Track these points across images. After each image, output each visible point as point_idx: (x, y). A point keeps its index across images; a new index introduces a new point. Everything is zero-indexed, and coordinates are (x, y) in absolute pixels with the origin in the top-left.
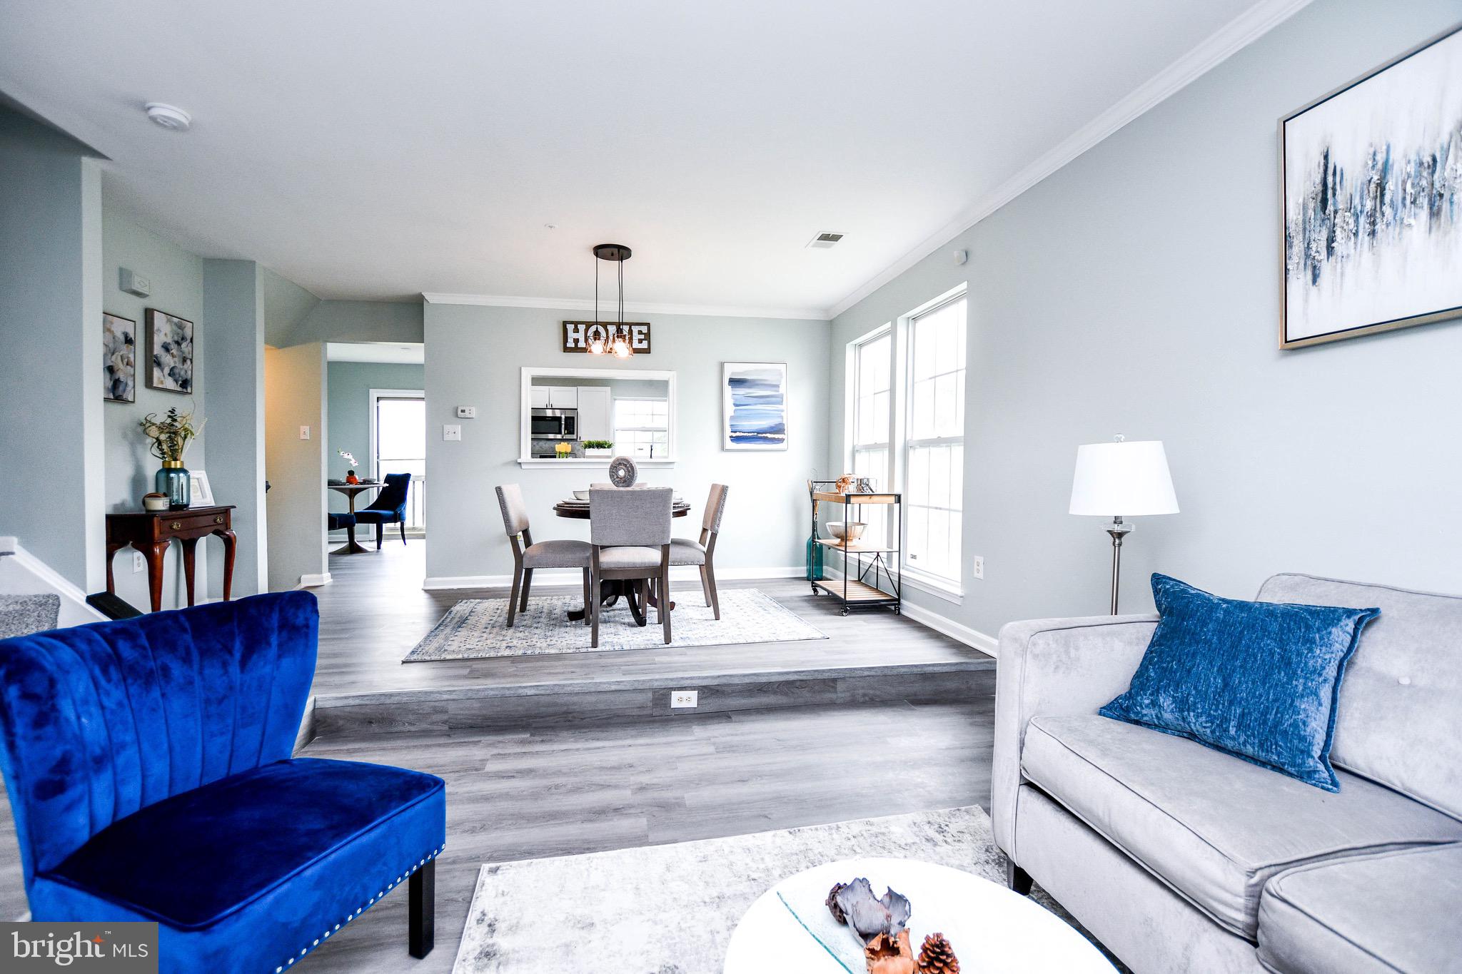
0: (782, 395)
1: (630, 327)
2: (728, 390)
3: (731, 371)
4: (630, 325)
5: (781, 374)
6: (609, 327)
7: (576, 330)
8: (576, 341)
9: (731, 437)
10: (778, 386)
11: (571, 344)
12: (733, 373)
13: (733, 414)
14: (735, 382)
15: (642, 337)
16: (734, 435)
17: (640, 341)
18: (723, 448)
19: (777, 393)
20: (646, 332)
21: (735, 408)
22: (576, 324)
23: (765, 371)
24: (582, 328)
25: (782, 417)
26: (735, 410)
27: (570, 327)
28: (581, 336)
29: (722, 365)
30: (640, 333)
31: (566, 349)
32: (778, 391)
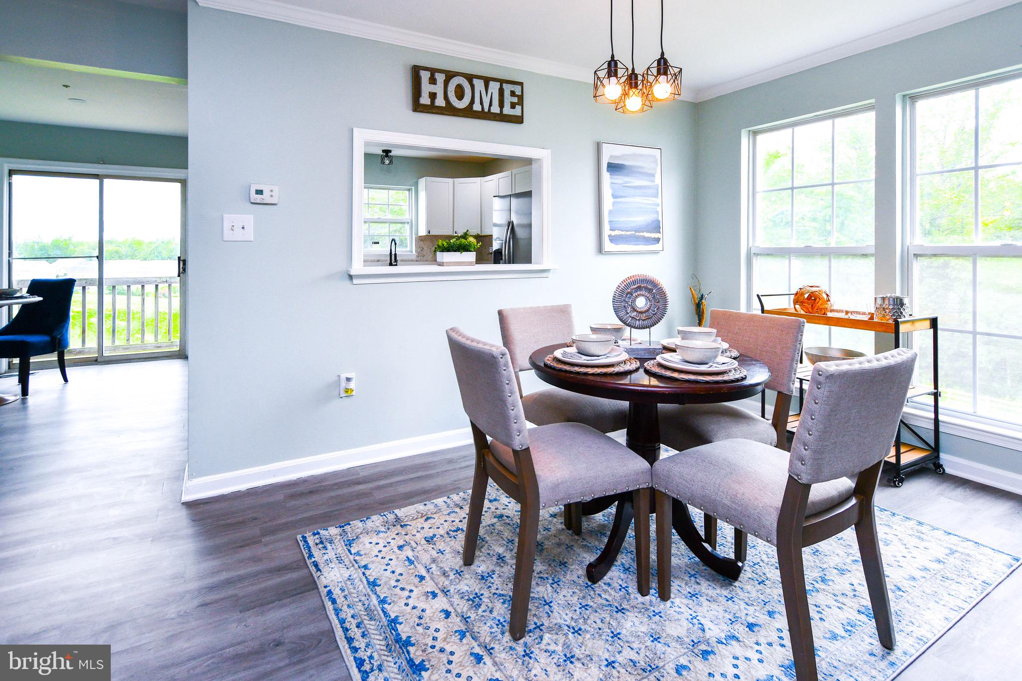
0: (658, 185)
1: (501, 85)
2: (606, 175)
3: (609, 153)
4: (502, 82)
5: (656, 161)
6: (475, 81)
7: (433, 81)
8: (433, 96)
9: (609, 236)
10: (653, 175)
11: (425, 100)
12: (611, 157)
13: (611, 208)
14: (614, 168)
15: (515, 100)
16: (613, 233)
17: (513, 106)
18: (600, 250)
19: (653, 184)
20: (520, 94)
21: (613, 200)
22: (433, 71)
23: (641, 156)
24: (440, 78)
25: (657, 212)
26: (614, 203)
27: (425, 76)
28: (439, 89)
29: (598, 147)
30: (513, 94)
31: (418, 107)
32: (653, 181)
